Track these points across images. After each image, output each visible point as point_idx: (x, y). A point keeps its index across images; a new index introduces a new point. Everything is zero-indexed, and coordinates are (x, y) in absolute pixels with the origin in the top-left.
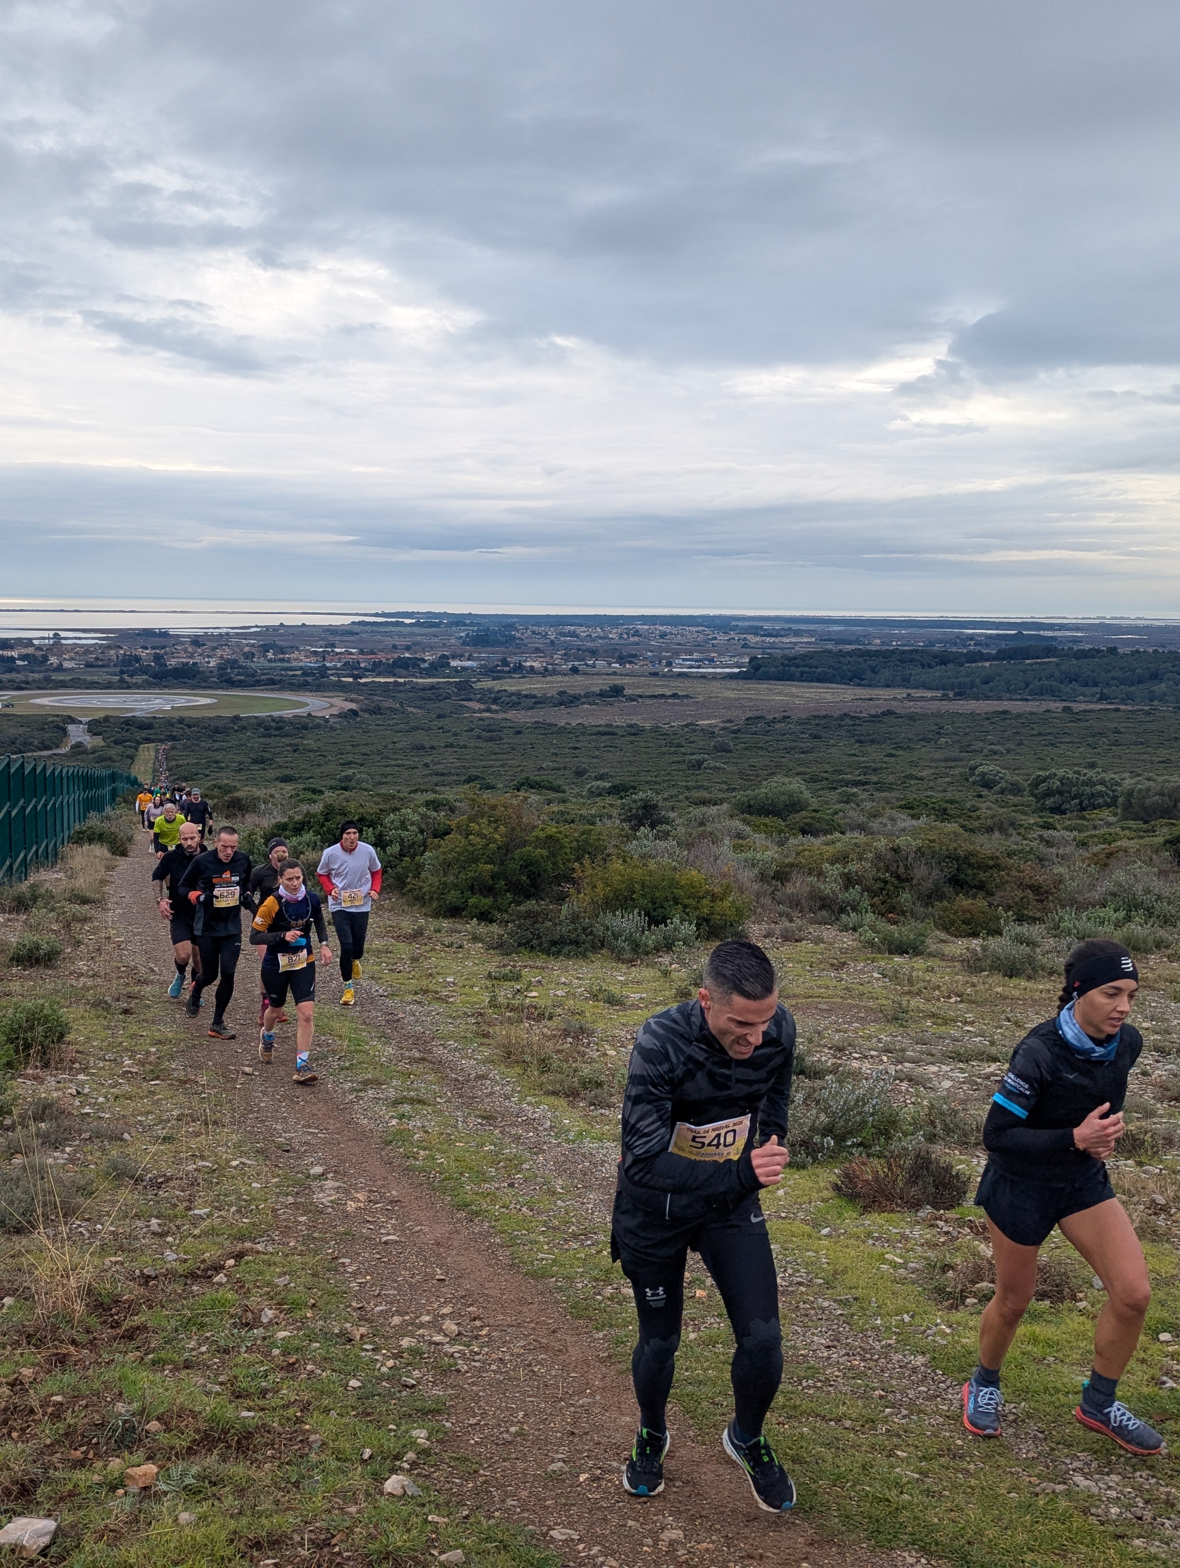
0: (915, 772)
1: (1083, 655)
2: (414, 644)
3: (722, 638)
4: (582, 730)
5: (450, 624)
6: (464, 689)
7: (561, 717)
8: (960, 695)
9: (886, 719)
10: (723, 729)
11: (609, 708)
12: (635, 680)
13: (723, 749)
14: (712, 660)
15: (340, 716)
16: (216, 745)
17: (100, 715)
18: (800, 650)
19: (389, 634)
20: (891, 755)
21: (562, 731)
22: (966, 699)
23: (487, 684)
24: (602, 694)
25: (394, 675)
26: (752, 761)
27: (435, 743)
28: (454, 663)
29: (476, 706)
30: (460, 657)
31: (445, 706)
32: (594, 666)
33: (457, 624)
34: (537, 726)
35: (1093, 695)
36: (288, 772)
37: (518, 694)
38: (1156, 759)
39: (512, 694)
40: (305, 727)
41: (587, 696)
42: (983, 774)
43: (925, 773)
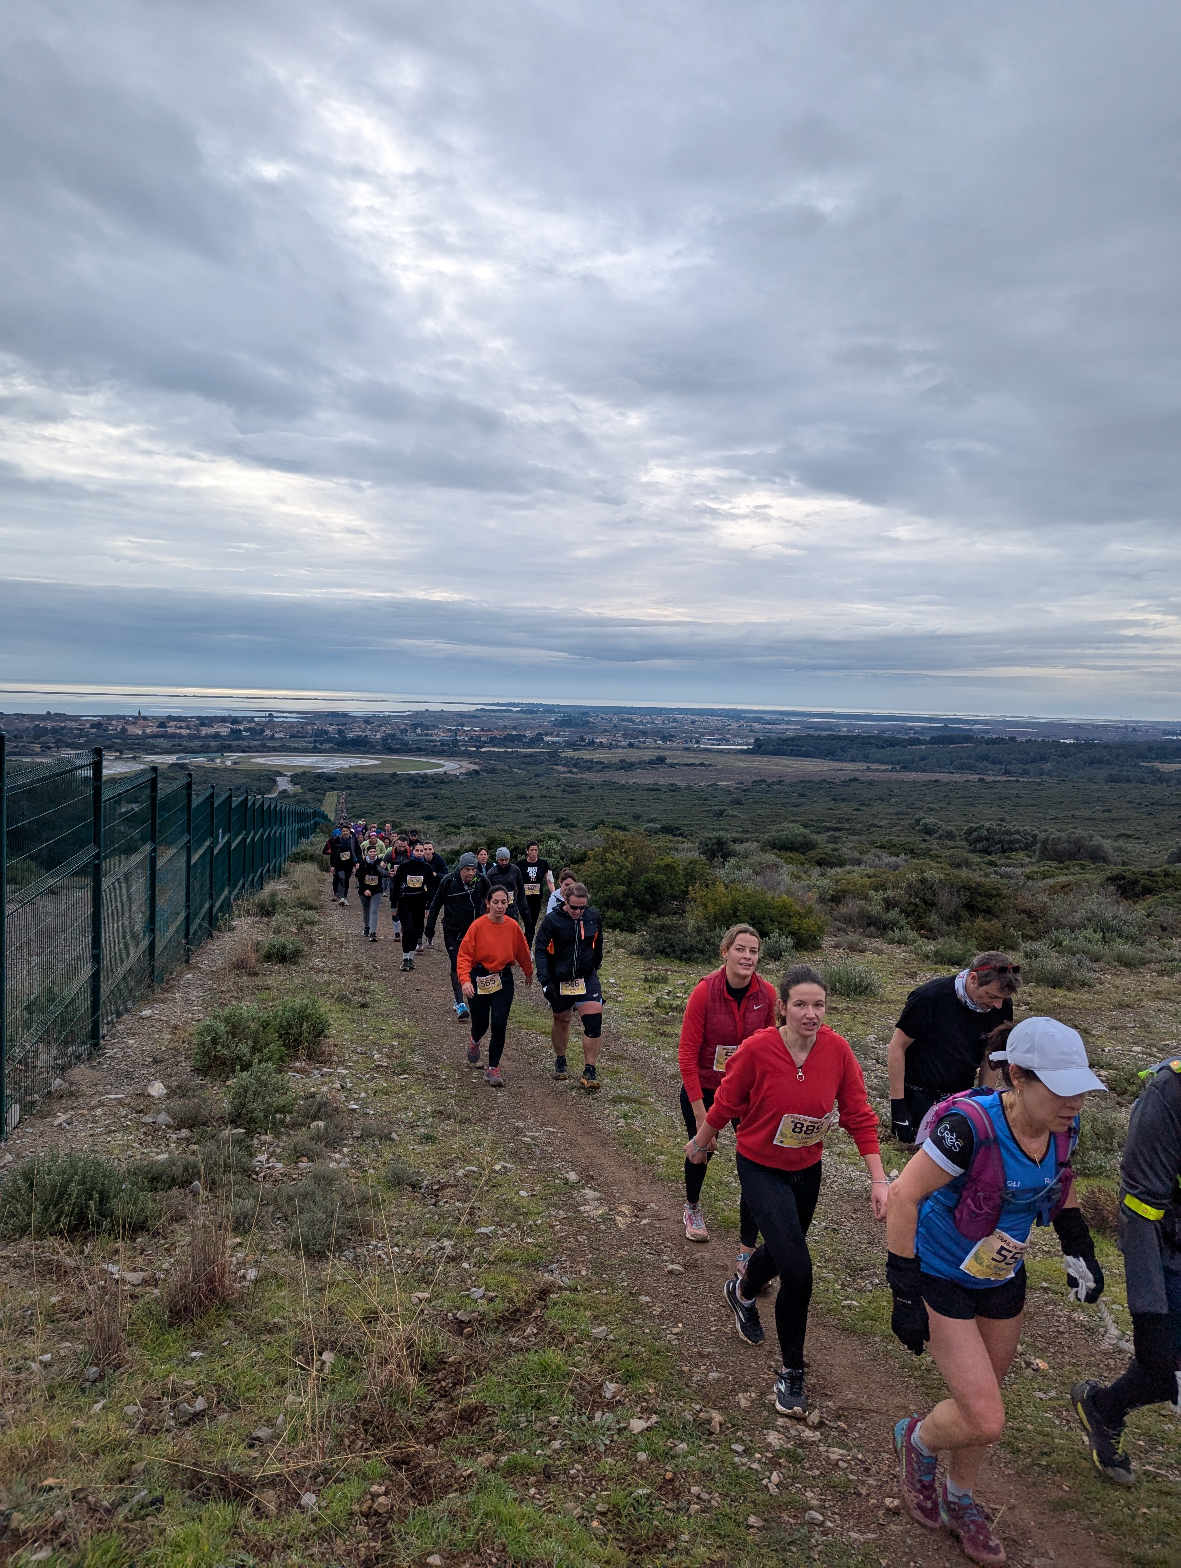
0: (876, 822)
1: (991, 741)
2: (520, 725)
3: (735, 725)
4: (636, 787)
5: (544, 712)
6: (554, 757)
7: (622, 778)
8: (905, 768)
9: (852, 784)
10: (736, 788)
11: (655, 772)
12: (674, 753)
13: (737, 802)
14: (728, 740)
15: (466, 774)
16: (380, 793)
17: (301, 771)
18: (791, 734)
19: (502, 718)
20: (858, 810)
21: (622, 787)
22: (910, 770)
23: (569, 753)
24: (650, 762)
25: (505, 747)
26: (759, 812)
27: (534, 794)
28: (547, 739)
29: (561, 768)
30: (551, 734)
31: (540, 769)
32: (644, 742)
33: (549, 712)
34: (605, 783)
35: (999, 770)
36: (431, 813)
37: (591, 761)
38: (1048, 817)
39: (587, 761)
40: (442, 782)
41: (640, 763)
42: (925, 825)
43: (882, 823)
